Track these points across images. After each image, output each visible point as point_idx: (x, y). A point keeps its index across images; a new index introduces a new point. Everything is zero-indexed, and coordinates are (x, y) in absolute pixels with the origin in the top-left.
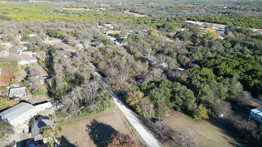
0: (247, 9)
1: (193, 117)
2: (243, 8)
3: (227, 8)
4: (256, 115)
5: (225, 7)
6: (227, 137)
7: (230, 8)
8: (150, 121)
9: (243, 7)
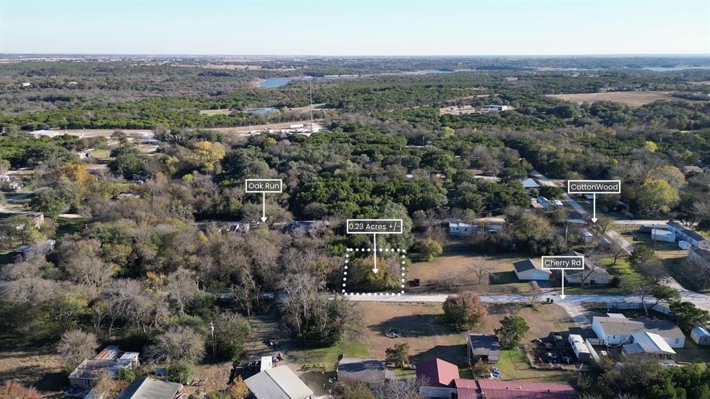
0: (87, 86)
1: (427, 261)
2: (75, 83)
3: (33, 86)
4: (457, 229)
5: (27, 84)
6: (475, 258)
7: (43, 86)
8: (410, 288)
9: (73, 81)
